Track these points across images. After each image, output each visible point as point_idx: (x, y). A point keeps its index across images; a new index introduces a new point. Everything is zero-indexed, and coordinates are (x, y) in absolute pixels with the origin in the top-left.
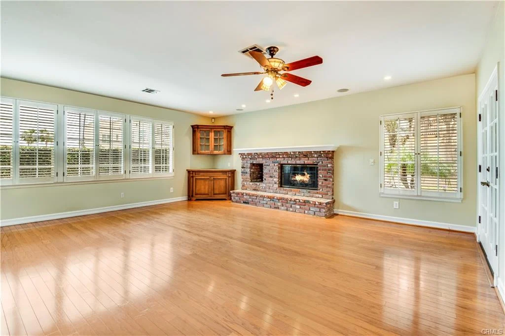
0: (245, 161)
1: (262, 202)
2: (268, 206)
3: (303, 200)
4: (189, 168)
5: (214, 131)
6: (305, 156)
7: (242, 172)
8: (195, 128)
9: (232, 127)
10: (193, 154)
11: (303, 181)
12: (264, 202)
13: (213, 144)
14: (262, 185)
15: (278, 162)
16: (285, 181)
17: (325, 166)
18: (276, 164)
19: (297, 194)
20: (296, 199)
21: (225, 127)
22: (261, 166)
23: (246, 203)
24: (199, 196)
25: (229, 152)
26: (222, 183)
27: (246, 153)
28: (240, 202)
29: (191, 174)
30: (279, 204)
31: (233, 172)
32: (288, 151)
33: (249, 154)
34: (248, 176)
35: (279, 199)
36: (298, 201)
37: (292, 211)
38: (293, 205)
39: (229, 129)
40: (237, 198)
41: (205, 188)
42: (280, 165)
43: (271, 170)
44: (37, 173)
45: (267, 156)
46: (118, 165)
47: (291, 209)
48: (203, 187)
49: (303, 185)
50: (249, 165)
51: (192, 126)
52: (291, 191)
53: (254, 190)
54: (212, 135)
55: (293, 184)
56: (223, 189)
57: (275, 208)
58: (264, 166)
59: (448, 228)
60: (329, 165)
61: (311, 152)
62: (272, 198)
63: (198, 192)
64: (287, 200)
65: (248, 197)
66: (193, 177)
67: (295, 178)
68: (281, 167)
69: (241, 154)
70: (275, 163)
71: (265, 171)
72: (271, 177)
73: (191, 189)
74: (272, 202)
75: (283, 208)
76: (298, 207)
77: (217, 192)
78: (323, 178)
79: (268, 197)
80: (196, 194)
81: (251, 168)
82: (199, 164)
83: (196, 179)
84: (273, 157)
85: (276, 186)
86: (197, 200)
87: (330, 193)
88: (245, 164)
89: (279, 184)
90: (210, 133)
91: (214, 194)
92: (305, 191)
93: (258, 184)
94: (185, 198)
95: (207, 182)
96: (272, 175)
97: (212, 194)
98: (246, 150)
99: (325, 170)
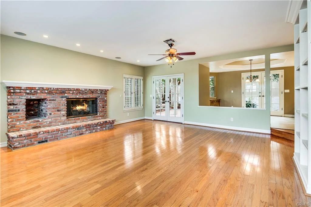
0: (16, 97)
1: (66, 134)
3: (102, 122)
6: (92, 92)
7: (10, 111)
11: (83, 110)
15: (66, 97)
17: (103, 99)
18: (64, 99)
19: (85, 120)
20: (99, 123)
23: (43, 142)
28: (32, 145)
30: (84, 130)
32: (80, 88)
34: (22, 113)
36: (100, 123)
37: (95, 132)
38: (95, 128)
40: (25, 141)
42: (66, 100)
43: (58, 105)
47: (94, 131)
50: (24, 101)
52: (79, 119)
53: (35, 128)
57: (80, 134)
59: (140, 119)
60: (105, 98)
61: (98, 90)
65: (46, 134)
67: (76, 108)
70: (63, 97)
71: (50, 106)
72: (58, 111)
75: (87, 132)
76: (99, 127)
78: (102, 106)
85: (65, 118)
88: (17, 100)
89: (67, 115)
93: (40, 120)
96: (59, 109)
99: (103, 101)
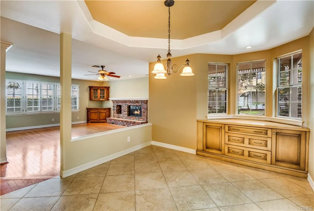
0: (114, 104)
1: (119, 123)
2: (121, 124)
4: (88, 107)
5: (100, 89)
6: (137, 102)
7: (113, 109)
8: (91, 88)
9: (109, 87)
10: (90, 100)
12: (120, 123)
13: (99, 95)
14: (121, 115)
16: (130, 113)
18: (126, 106)
20: (133, 122)
21: (105, 87)
22: (120, 106)
23: (113, 124)
24: (92, 120)
25: (108, 99)
26: (104, 114)
27: (114, 100)
28: (110, 123)
29: (88, 110)
30: (125, 124)
31: (110, 109)
32: (130, 100)
33: (116, 101)
34: (115, 111)
35: (125, 121)
39: (108, 88)
40: (109, 121)
41: (95, 117)
42: (128, 106)
43: (124, 108)
44: (14, 110)
45: (123, 102)
46: (51, 106)
48: (94, 116)
49: (137, 115)
50: (116, 106)
51: (89, 87)
52: (132, 118)
53: (118, 117)
54: (99, 91)
55: (134, 115)
56: (104, 118)
57: (124, 125)
58: (122, 107)
60: (145, 106)
62: (122, 121)
63: (92, 119)
64: (128, 122)
65: (113, 121)
66: (89, 111)
67: (135, 112)
68: (129, 107)
69: (113, 101)
71: (122, 109)
73: (88, 117)
74: (122, 123)
77: (101, 118)
78: (143, 112)
79: (121, 121)
80: (91, 120)
81: (117, 107)
82: (93, 105)
83: (91, 112)
84: (125, 102)
85: (126, 115)
86: (92, 122)
87: (145, 119)
88: (115, 105)
89: (128, 114)
90: (98, 90)
91: (100, 120)
92: (137, 118)
93: (119, 114)
94: (86, 122)
95: (96, 114)
96: (125, 111)
97: (99, 119)
98: (114, 99)
99: (144, 108)
